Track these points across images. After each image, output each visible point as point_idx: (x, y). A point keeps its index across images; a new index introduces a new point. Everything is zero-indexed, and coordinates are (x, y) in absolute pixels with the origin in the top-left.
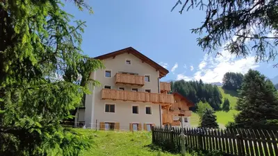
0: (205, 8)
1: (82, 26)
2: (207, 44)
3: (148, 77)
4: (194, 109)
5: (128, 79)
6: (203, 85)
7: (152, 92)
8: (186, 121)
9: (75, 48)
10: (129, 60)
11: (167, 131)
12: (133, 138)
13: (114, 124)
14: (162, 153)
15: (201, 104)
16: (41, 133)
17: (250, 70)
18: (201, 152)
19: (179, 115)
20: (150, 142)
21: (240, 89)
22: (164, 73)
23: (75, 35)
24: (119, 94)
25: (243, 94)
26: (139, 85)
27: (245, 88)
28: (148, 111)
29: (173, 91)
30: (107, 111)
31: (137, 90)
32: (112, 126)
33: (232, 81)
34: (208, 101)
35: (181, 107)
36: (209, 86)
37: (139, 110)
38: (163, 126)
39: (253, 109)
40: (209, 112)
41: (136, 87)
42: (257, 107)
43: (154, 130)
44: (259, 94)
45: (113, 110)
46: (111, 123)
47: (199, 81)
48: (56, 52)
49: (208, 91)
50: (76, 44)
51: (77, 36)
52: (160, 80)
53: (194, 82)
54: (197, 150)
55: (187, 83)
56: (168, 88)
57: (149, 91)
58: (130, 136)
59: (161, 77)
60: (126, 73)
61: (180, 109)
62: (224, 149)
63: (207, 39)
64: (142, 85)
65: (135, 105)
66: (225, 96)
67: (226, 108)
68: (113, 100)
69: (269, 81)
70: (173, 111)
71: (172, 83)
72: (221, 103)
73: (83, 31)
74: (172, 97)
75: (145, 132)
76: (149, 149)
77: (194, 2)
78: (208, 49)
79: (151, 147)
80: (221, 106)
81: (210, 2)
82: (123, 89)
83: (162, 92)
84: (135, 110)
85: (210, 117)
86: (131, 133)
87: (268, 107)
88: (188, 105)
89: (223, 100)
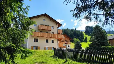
0: (76, 3)
1: (28, 8)
2: (77, 16)
3: (53, 27)
4: (72, 41)
5: (44, 28)
6: (76, 31)
7: (54, 33)
8: (69, 46)
9: (25, 16)
10: (44, 19)
11: (60, 50)
12: (46, 53)
13: (37, 47)
14: (58, 59)
15: (75, 39)
16: (15, 48)
17: (96, 25)
18: (74, 59)
19: (65, 43)
20: (53, 54)
21: (92, 33)
22: (60, 25)
23: (25, 11)
24: (40, 34)
25: (93, 35)
26: (49, 30)
27: (94, 33)
28: (53, 42)
29: (64, 33)
30: (34, 41)
31: (48, 32)
32: (37, 48)
33: (89, 29)
34: (78, 38)
35: (67, 40)
36: (79, 31)
37: (49, 41)
38: (59, 48)
39: (97, 42)
40: (78, 43)
41: (48, 31)
42: (98, 41)
43: (55, 50)
44: (100, 35)
45: (37, 41)
46: (36, 47)
47: (75, 29)
48: (16, 17)
49: (78, 34)
50: (25, 15)
51: (26, 11)
52: (58, 28)
53: (73, 30)
54: (72, 58)
55: (70, 30)
56: (61, 32)
57: (53, 33)
58: (45, 52)
59: (58, 27)
60: (43, 25)
61: (66, 41)
62: (83, 58)
63: (76, 14)
64: (50, 30)
65: (47, 39)
66: (85, 36)
67: (86, 41)
68: (38, 36)
69: (104, 30)
70: (63, 42)
71: (63, 30)
72: (84, 39)
73: (28, 10)
74: (63, 36)
75: (51, 50)
76: (53, 57)
77: (72, 1)
78: (77, 18)
79: (54, 57)
80: (84, 40)
81: (78, 1)
82: (42, 32)
83: (59, 33)
84: (47, 41)
85: (78, 44)
86: (45, 51)
87: (103, 41)
88: (69, 39)
89: (85, 38)
